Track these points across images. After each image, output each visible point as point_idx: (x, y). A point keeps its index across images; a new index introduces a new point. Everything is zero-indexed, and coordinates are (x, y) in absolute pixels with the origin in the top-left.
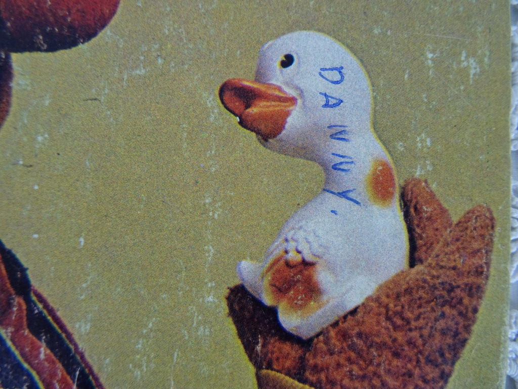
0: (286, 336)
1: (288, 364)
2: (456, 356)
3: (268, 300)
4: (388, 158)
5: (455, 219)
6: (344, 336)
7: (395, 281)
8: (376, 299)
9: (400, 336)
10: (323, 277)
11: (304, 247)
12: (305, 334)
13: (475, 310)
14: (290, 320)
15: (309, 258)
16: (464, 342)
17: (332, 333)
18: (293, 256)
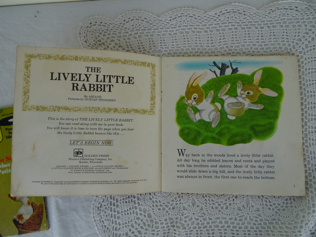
0: (20, 224)
1: (21, 228)
2: (41, 224)
3: (18, 220)
4: (29, 200)
5: (38, 206)
6: (27, 223)
7: (32, 215)
8: (30, 218)
9: (34, 222)
10: (24, 216)
11: (21, 213)
12: (23, 223)
13: (42, 217)
14: (20, 222)
15: (21, 214)
16: (42, 221)
17: (26, 223)
18: (20, 214)
